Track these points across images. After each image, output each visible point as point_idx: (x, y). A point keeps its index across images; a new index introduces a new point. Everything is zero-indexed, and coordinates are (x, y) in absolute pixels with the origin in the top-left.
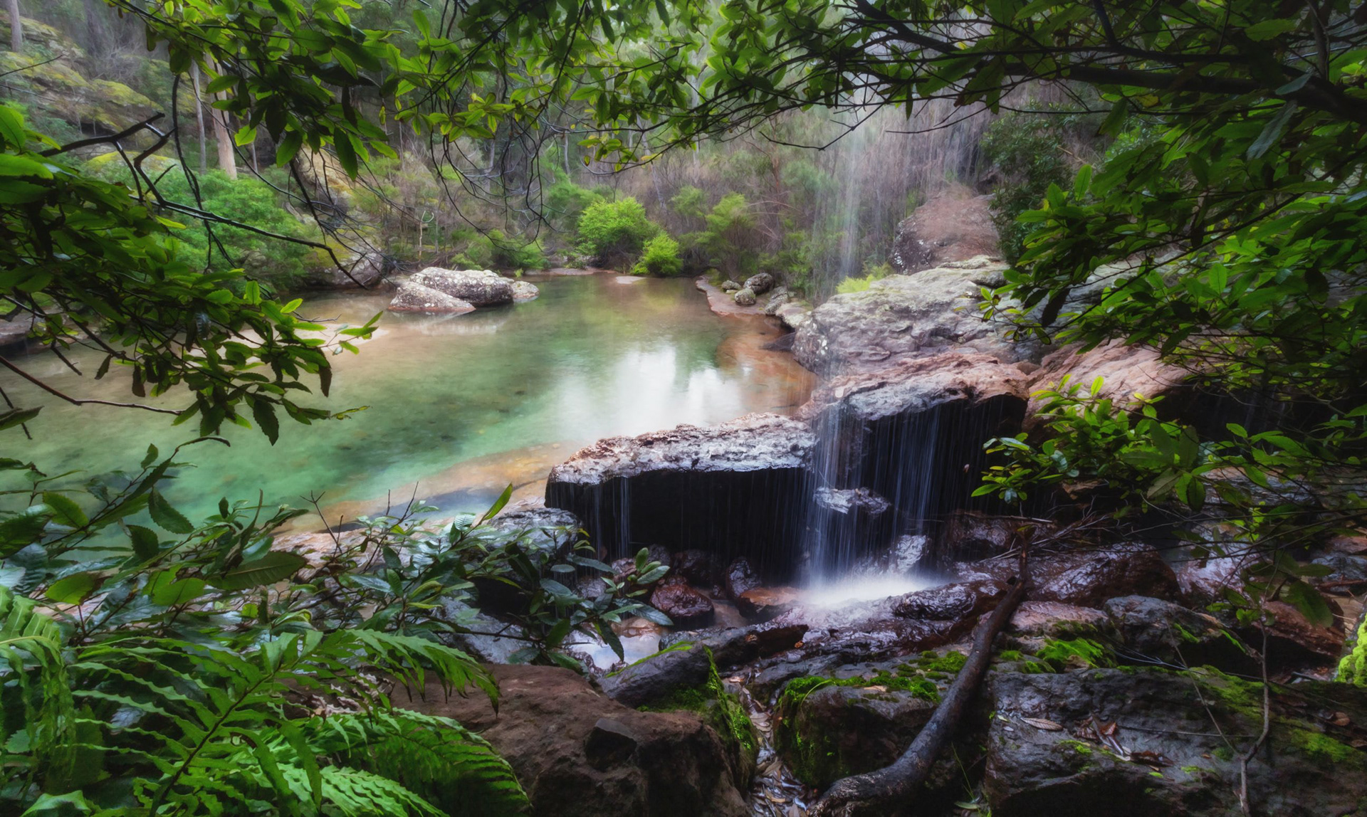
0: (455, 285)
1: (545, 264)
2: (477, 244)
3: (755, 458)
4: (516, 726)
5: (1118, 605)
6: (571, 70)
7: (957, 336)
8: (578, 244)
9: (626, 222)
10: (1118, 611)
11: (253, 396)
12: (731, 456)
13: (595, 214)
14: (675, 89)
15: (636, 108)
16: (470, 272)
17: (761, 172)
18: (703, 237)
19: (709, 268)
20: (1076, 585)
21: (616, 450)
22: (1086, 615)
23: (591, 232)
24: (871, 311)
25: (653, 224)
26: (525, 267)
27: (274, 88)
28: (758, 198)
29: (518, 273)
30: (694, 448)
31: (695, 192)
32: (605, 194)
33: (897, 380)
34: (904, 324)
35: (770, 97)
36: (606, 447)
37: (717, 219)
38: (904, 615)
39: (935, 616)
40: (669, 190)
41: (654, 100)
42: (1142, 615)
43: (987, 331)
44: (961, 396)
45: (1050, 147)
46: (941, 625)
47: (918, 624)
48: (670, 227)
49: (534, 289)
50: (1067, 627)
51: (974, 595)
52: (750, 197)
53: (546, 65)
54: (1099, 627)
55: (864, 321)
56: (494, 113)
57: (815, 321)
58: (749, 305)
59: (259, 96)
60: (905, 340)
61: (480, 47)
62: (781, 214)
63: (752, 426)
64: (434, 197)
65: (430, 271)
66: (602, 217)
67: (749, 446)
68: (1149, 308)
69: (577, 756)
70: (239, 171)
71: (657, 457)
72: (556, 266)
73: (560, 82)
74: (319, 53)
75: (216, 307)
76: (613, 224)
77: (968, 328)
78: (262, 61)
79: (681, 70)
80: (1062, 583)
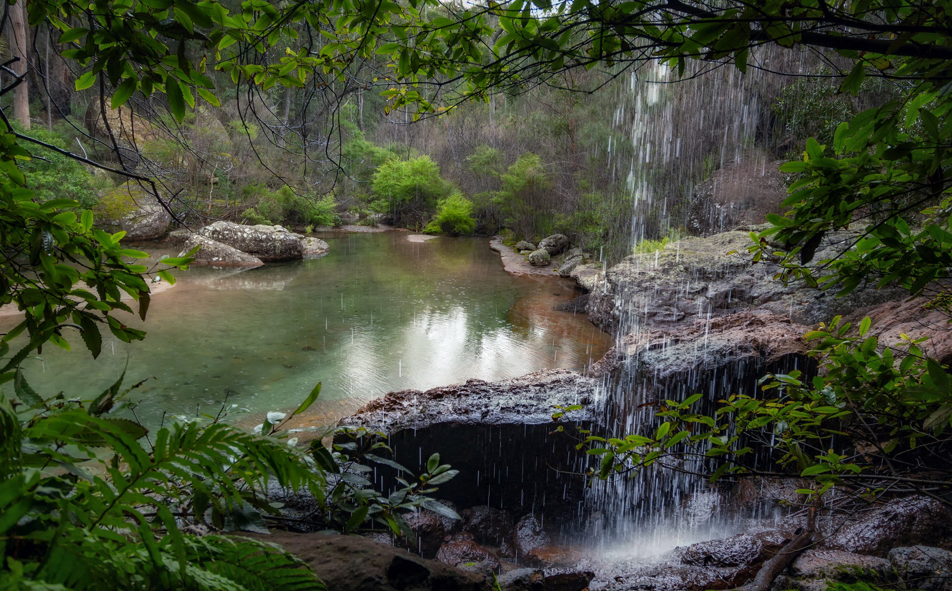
0: (244, 240)
1: (335, 221)
2: (268, 200)
3: (545, 411)
4: (328, 561)
5: (900, 554)
6: (377, 30)
7: (754, 298)
8: (369, 202)
9: (419, 180)
10: (900, 559)
11: (82, 312)
12: (521, 409)
13: (389, 171)
14: (471, 47)
15: (434, 64)
16: (261, 227)
17: (557, 133)
18: (497, 197)
19: (503, 228)
20: (863, 539)
21: (405, 404)
22: (871, 562)
23: (385, 189)
24: (666, 272)
25: (446, 183)
26: (316, 223)
27: (118, 40)
28: (554, 159)
29: (309, 229)
30: (485, 401)
31: (491, 151)
32: (399, 152)
33: (690, 337)
34: (698, 285)
35: (558, 55)
36: (394, 400)
37: (513, 179)
38: (689, 563)
39: (722, 564)
40: (464, 149)
41: (451, 57)
42: (924, 563)
43: (782, 293)
44: (753, 353)
45: (840, 112)
46: (726, 572)
47: (703, 570)
48: (465, 186)
49: (325, 245)
50: (848, 570)
51: (759, 542)
52: (546, 157)
53: (353, 25)
54: (881, 572)
55: (658, 282)
56: (303, 65)
57: (610, 281)
58: (543, 266)
59: (102, 47)
60: (700, 301)
61: (296, 7)
62: (578, 174)
63: (543, 381)
64: (227, 151)
65: (219, 225)
66: (395, 175)
67: (539, 399)
68: (899, 253)
69: (381, 578)
70: (32, 122)
71: (446, 410)
72: (346, 224)
73: (365, 40)
74: (157, 11)
75: (58, 228)
76: (407, 182)
77: (764, 289)
78: (110, 17)
79: (478, 30)
80: (849, 536)
